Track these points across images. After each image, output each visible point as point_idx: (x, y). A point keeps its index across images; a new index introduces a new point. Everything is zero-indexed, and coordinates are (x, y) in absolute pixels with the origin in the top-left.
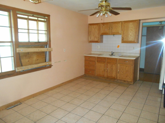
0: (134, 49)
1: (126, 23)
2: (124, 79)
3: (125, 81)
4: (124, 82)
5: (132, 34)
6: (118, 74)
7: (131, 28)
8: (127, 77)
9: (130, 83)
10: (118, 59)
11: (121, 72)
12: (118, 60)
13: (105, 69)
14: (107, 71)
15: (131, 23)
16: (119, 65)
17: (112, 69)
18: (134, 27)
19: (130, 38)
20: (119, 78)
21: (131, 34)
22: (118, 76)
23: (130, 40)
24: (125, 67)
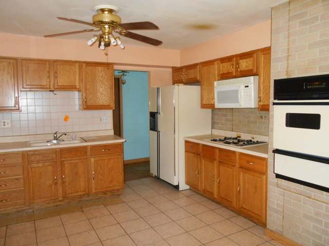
0: (101, 121)
1: (89, 67)
2: (106, 188)
3: (105, 193)
4: (105, 196)
5: (104, 90)
6: (93, 181)
7: (102, 77)
8: (111, 181)
9: (117, 194)
10: (89, 147)
11: (100, 175)
12: (89, 149)
13: (55, 179)
14: (64, 182)
15: (100, 68)
16: (92, 160)
17: (76, 174)
18: (106, 77)
19: (100, 98)
20: (96, 190)
21: (101, 90)
22: (93, 185)
23: (101, 104)
24: (106, 161)
